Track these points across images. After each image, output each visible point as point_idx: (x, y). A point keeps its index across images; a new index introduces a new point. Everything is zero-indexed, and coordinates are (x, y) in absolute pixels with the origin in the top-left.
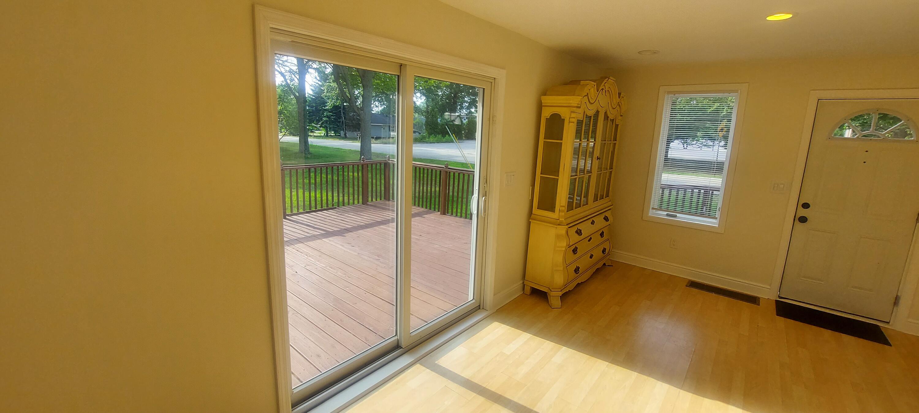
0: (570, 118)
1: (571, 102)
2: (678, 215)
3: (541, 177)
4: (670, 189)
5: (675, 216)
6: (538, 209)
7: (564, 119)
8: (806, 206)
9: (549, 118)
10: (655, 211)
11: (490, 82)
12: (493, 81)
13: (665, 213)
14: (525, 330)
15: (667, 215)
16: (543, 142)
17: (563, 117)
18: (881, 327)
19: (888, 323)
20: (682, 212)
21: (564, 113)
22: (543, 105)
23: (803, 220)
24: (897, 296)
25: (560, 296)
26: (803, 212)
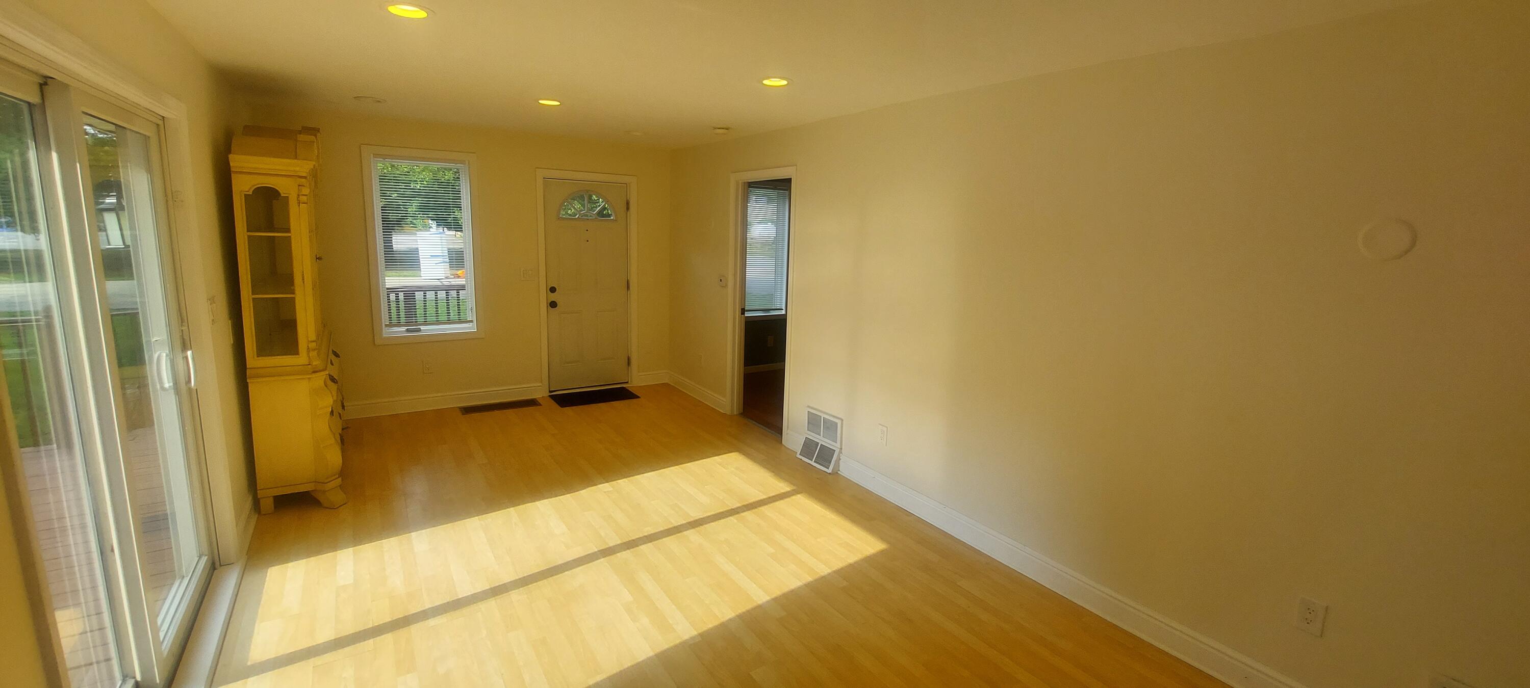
0: (298, 195)
1: (298, 169)
2: (422, 328)
3: (253, 301)
4: (396, 294)
5: (419, 330)
6: (258, 357)
7: (288, 197)
8: (553, 290)
9: (251, 194)
10: (388, 329)
11: (155, 123)
12: (161, 123)
13: (404, 329)
14: (334, 546)
15: (408, 331)
16: (246, 237)
17: (284, 193)
18: (627, 388)
19: (627, 382)
20: (426, 323)
21: (284, 186)
22: (232, 169)
23: (553, 305)
24: (628, 357)
25: (340, 486)
26: (553, 297)
